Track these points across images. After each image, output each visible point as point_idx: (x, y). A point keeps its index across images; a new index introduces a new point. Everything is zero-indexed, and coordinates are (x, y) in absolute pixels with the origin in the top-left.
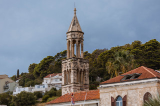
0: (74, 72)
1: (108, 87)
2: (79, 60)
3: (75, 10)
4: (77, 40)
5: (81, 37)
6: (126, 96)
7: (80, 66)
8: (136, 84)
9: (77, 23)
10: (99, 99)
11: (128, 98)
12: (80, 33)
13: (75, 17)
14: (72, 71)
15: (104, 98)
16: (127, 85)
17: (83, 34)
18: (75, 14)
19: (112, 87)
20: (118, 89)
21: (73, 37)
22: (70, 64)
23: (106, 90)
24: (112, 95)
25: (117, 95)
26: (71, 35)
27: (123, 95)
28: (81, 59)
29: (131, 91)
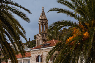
0: (42, 41)
1: (34, 51)
2: (45, 34)
3: (43, 8)
4: (44, 24)
5: (46, 22)
6: (42, 55)
7: (45, 37)
8: (46, 49)
9: (44, 14)
10: (30, 57)
11: (43, 56)
12: (45, 20)
13: (43, 11)
14: (41, 40)
15: (33, 56)
16: (42, 50)
17: (47, 20)
18: (43, 10)
19: (36, 50)
20: (39, 52)
21: (42, 22)
22: (40, 37)
23: (33, 52)
24: (36, 55)
25: (38, 55)
26: (41, 21)
27: (41, 55)
28: (46, 34)
29: (45, 52)
